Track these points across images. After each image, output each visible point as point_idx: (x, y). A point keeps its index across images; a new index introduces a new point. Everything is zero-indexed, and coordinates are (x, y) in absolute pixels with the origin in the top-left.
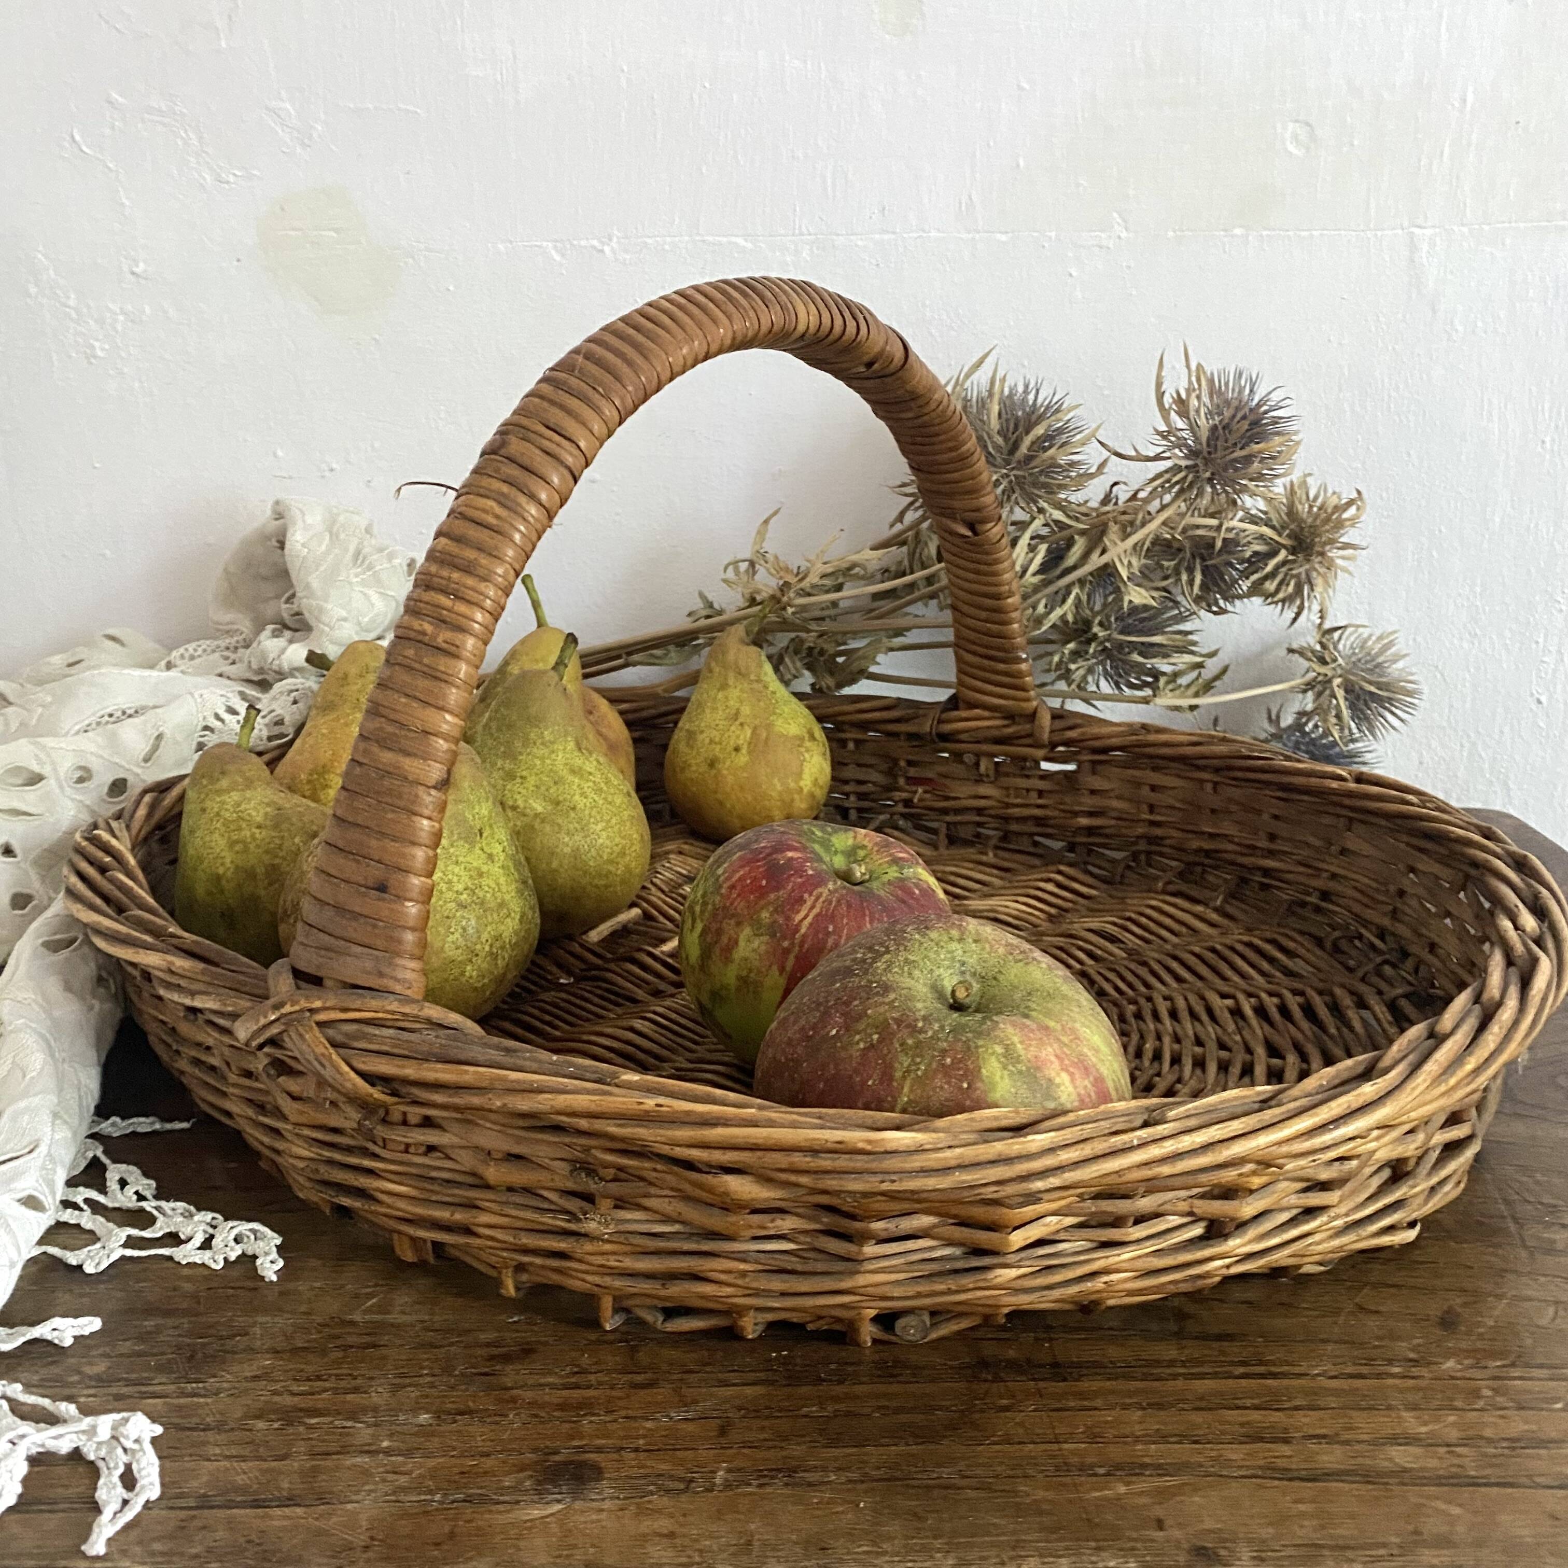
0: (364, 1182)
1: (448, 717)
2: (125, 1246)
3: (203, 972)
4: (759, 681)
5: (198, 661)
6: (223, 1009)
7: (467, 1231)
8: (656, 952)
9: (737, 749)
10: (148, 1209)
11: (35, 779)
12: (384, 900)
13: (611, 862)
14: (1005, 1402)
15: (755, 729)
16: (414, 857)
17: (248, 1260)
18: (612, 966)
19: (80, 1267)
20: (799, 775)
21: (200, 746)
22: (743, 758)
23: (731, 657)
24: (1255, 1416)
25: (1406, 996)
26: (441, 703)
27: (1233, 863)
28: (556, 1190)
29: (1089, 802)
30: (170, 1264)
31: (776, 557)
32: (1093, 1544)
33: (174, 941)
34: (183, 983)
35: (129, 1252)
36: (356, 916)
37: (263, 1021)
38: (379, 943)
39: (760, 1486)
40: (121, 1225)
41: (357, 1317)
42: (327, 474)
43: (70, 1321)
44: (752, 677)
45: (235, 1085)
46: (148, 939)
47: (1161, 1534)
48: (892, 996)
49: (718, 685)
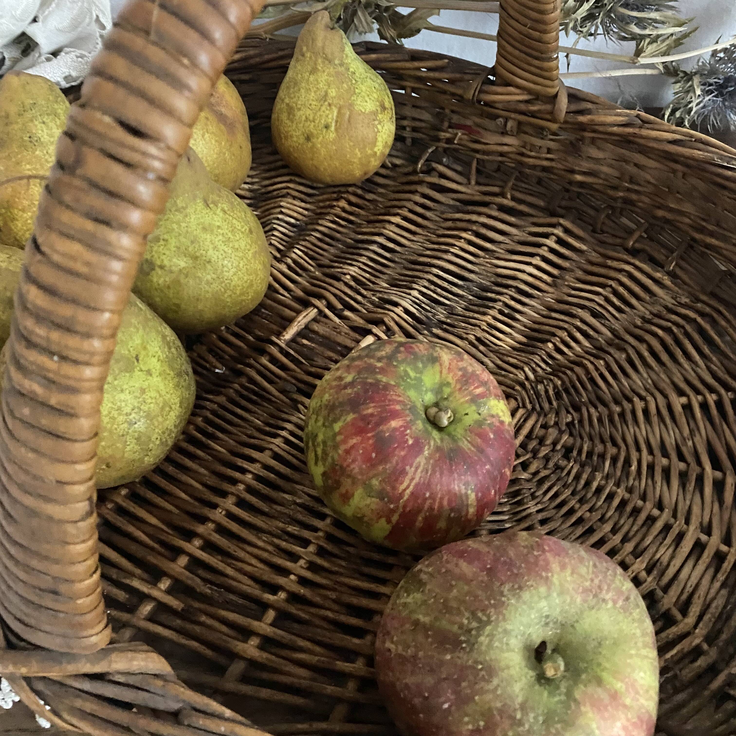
4: (341, 65)
9: (327, 127)
15: (340, 109)
20: (374, 143)
22: (331, 135)
23: (319, 44)
44: (337, 62)
48: (495, 681)
49: (309, 68)
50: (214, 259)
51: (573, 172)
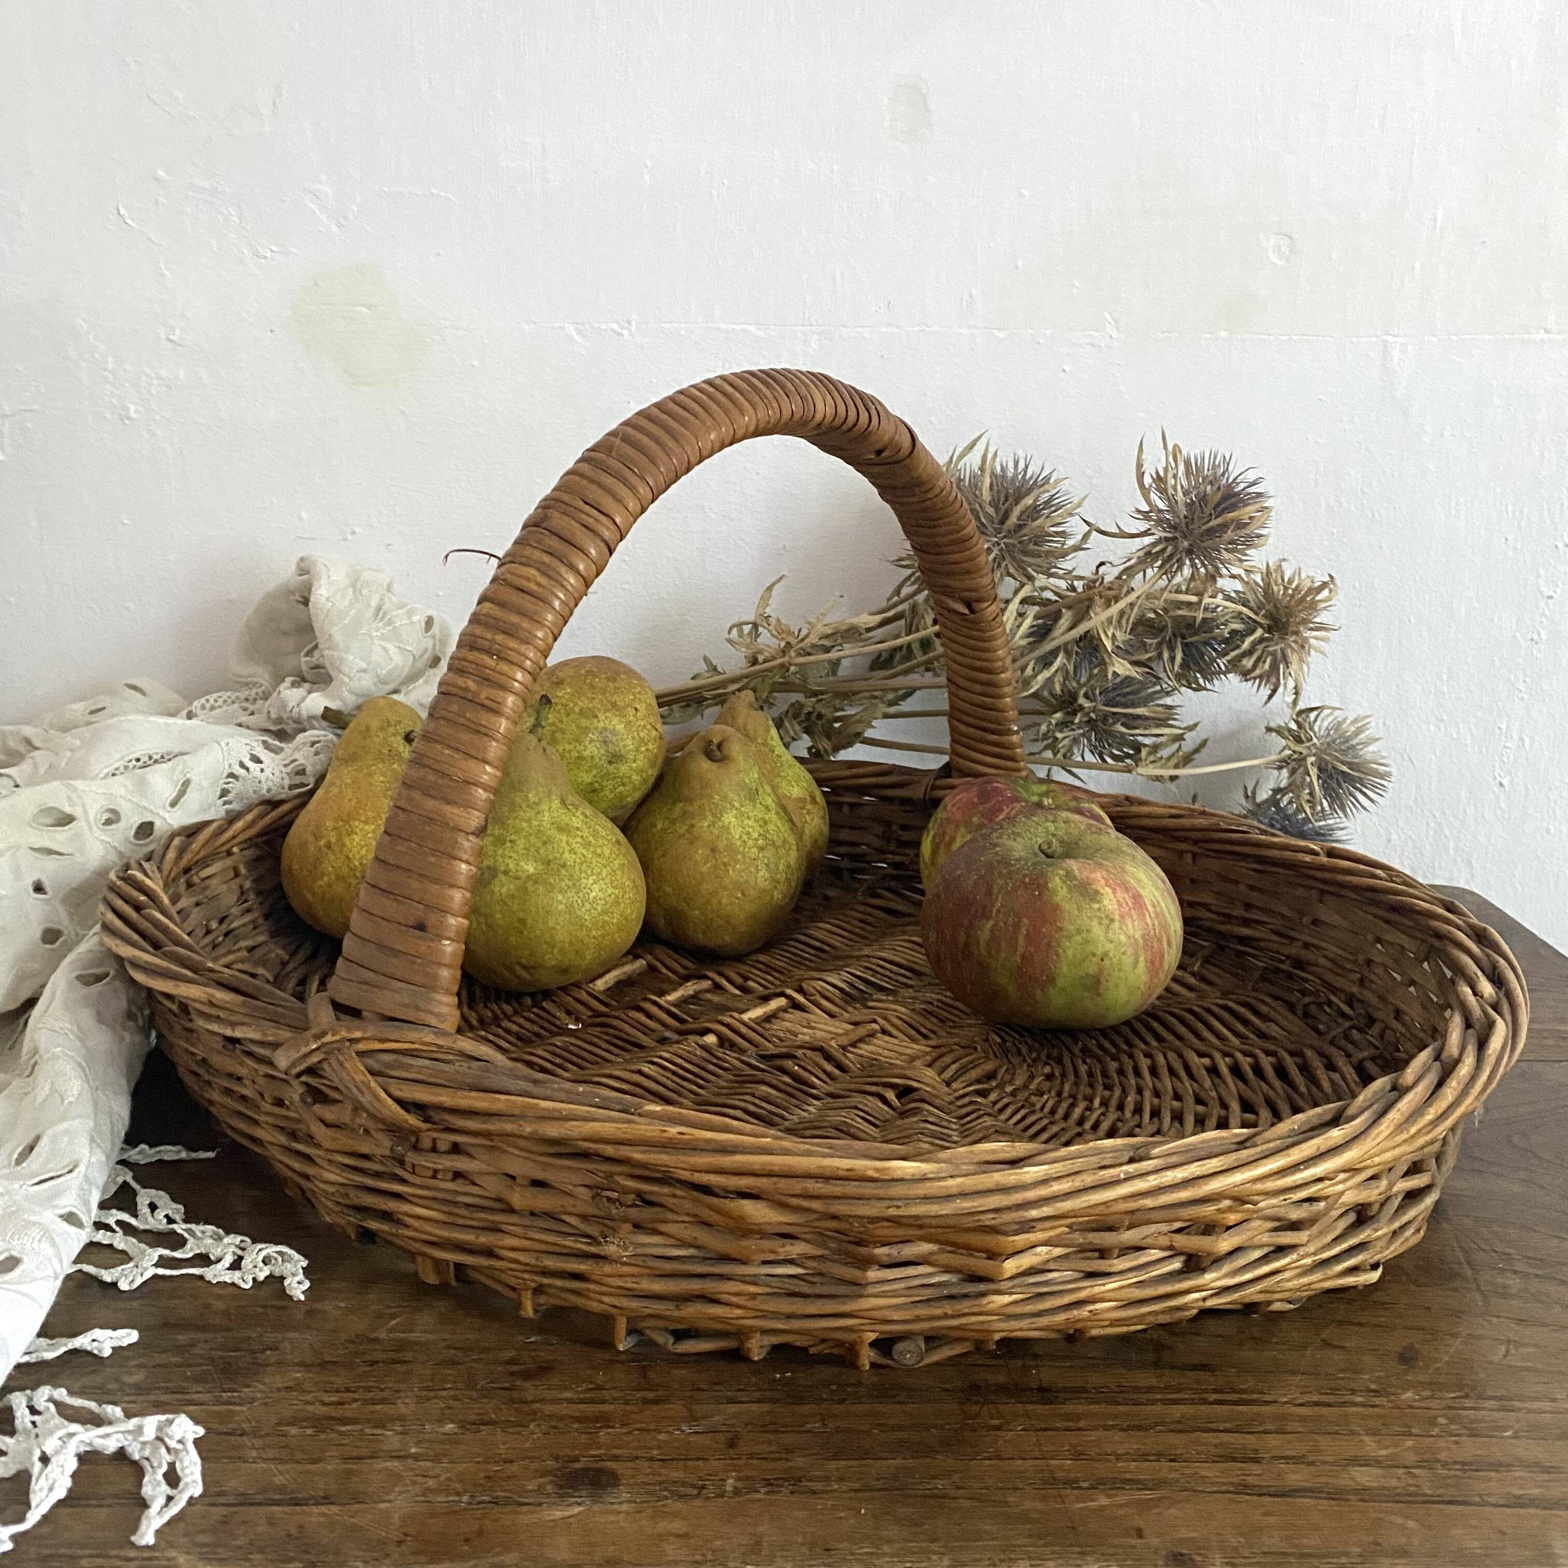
0: (391, 1205)
1: (488, 768)
2: (156, 1265)
3: (244, 1004)
4: (764, 744)
5: (217, 711)
6: (264, 1039)
7: (489, 1253)
8: (661, 1001)
10: (179, 1231)
11: (66, 820)
12: (422, 938)
14: (995, 1422)
16: (452, 898)
17: (276, 1280)
18: (618, 1013)
19: (114, 1285)
21: (224, 793)
24: (1226, 1438)
25: (1373, 1059)
26: (481, 755)
27: (1210, 930)
28: (576, 1215)
30: (199, 1283)
31: (780, 621)
32: (1078, 1549)
33: (211, 975)
34: (222, 1014)
35: (161, 1271)
36: (395, 953)
37: (304, 1050)
38: (417, 978)
39: (767, 1493)
40: (152, 1245)
41: (382, 1335)
42: (349, 536)
43: (109, 1333)
44: (759, 741)
45: (268, 1114)
46: (189, 973)
47: (1140, 1541)
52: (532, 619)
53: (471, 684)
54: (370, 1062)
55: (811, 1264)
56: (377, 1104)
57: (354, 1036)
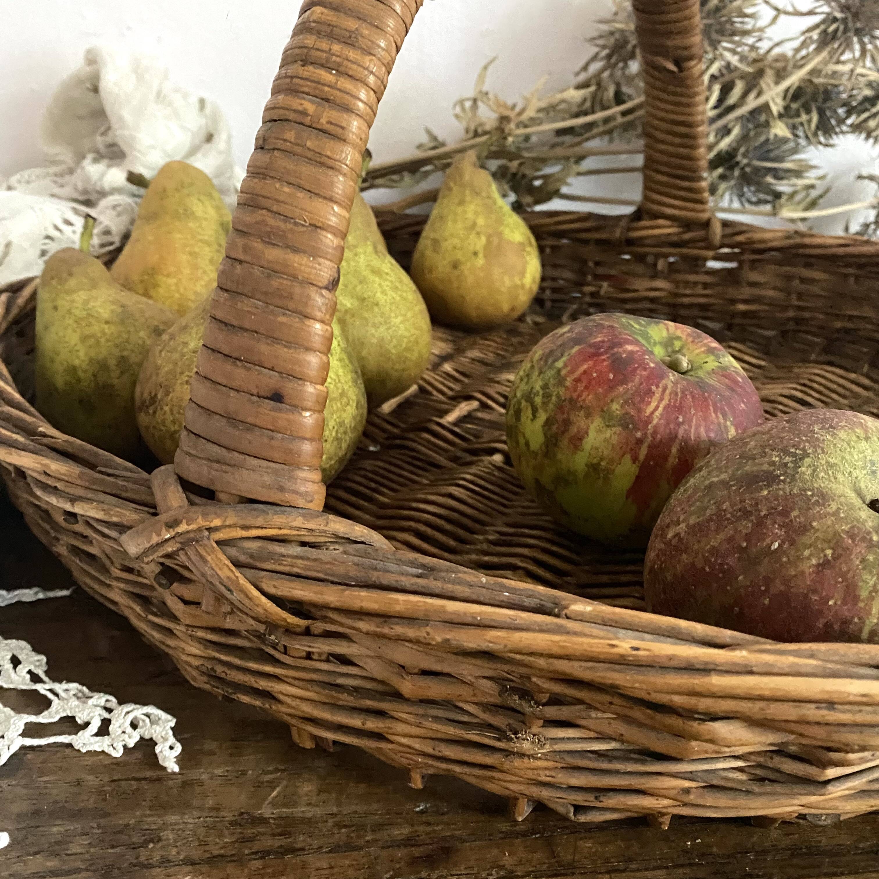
0: (263, 684)
1: (336, 208)
2: (25, 734)
3: (81, 476)
4: (488, 198)
6: (106, 518)
7: (379, 736)
8: (443, 421)
9: (475, 254)
10: (43, 692)
12: (280, 410)
13: (407, 349)
15: (489, 237)
16: (309, 363)
17: (147, 747)
18: (411, 435)
20: (522, 274)
21: (43, 253)
22: (480, 261)
23: (467, 177)
26: (328, 194)
27: (869, 339)
28: (476, 704)
29: (747, 292)
30: (68, 751)
31: (496, 97)
33: (45, 440)
34: (59, 485)
35: (28, 742)
37: (155, 539)
38: (277, 456)
40: (18, 710)
41: (266, 811)
44: (484, 194)
45: (118, 579)
46: (20, 438)
48: (834, 506)
49: (456, 201)
50: (382, 302)
51: (733, 302)
52: (372, 24)
53: (310, 107)
54: (233, 551)
55: (753, 757)
56: (246, 601)
57: (212, 525)
